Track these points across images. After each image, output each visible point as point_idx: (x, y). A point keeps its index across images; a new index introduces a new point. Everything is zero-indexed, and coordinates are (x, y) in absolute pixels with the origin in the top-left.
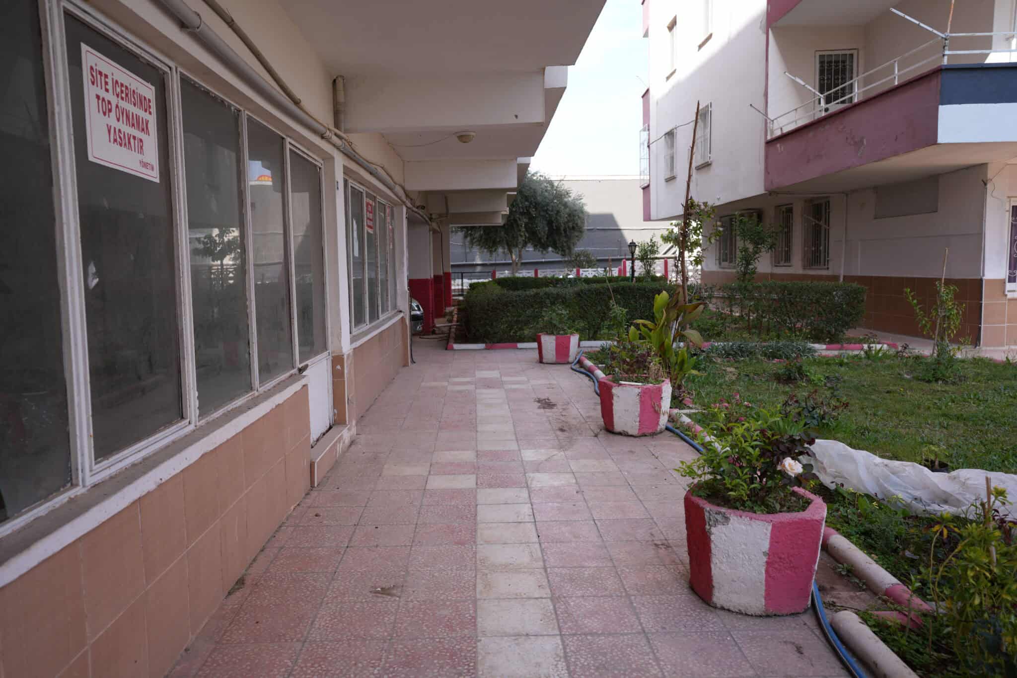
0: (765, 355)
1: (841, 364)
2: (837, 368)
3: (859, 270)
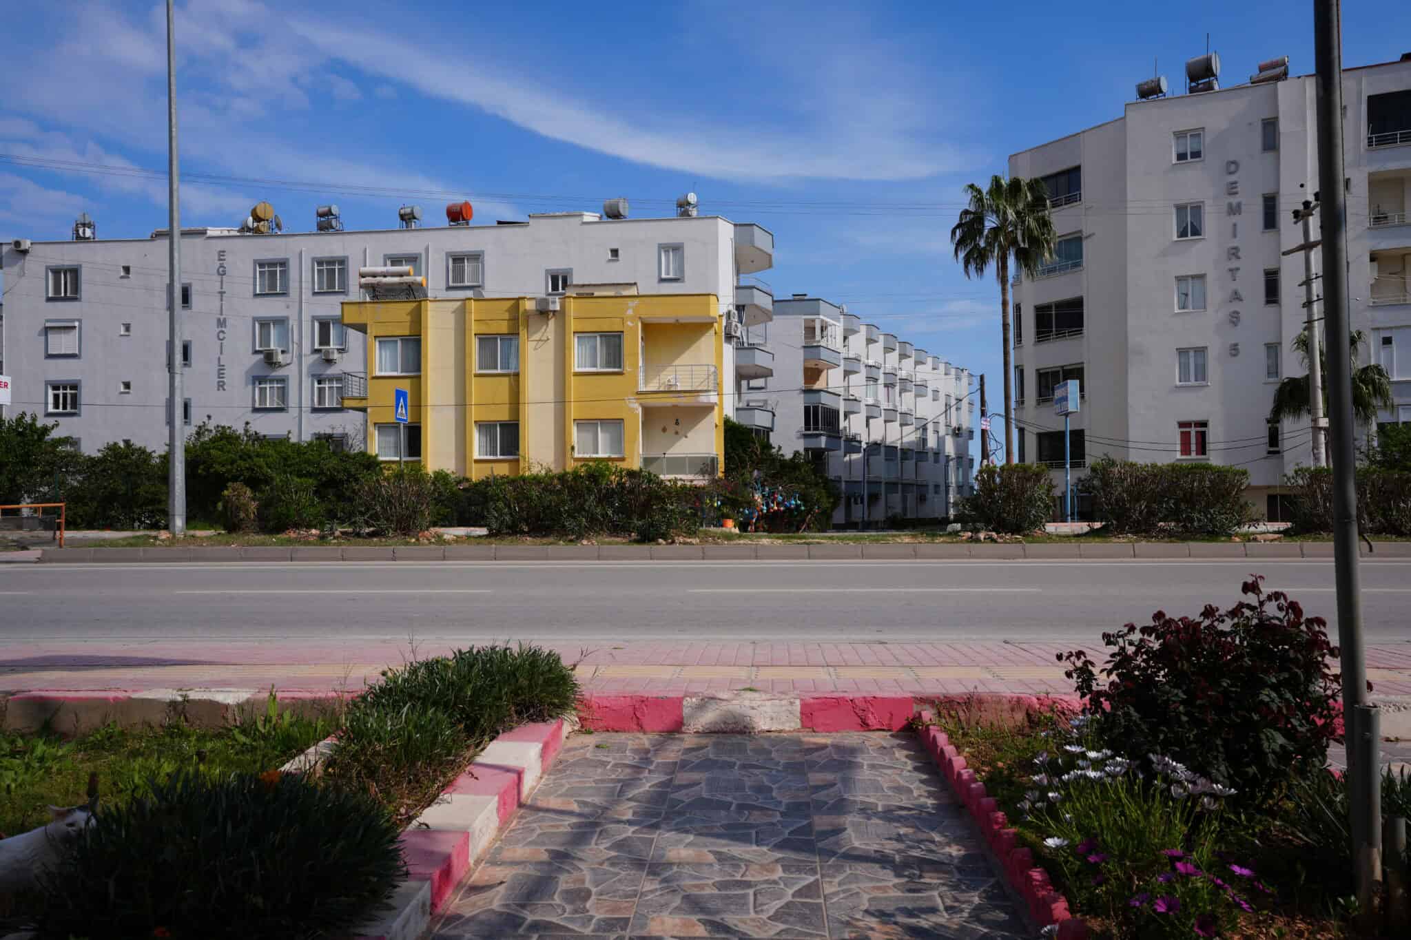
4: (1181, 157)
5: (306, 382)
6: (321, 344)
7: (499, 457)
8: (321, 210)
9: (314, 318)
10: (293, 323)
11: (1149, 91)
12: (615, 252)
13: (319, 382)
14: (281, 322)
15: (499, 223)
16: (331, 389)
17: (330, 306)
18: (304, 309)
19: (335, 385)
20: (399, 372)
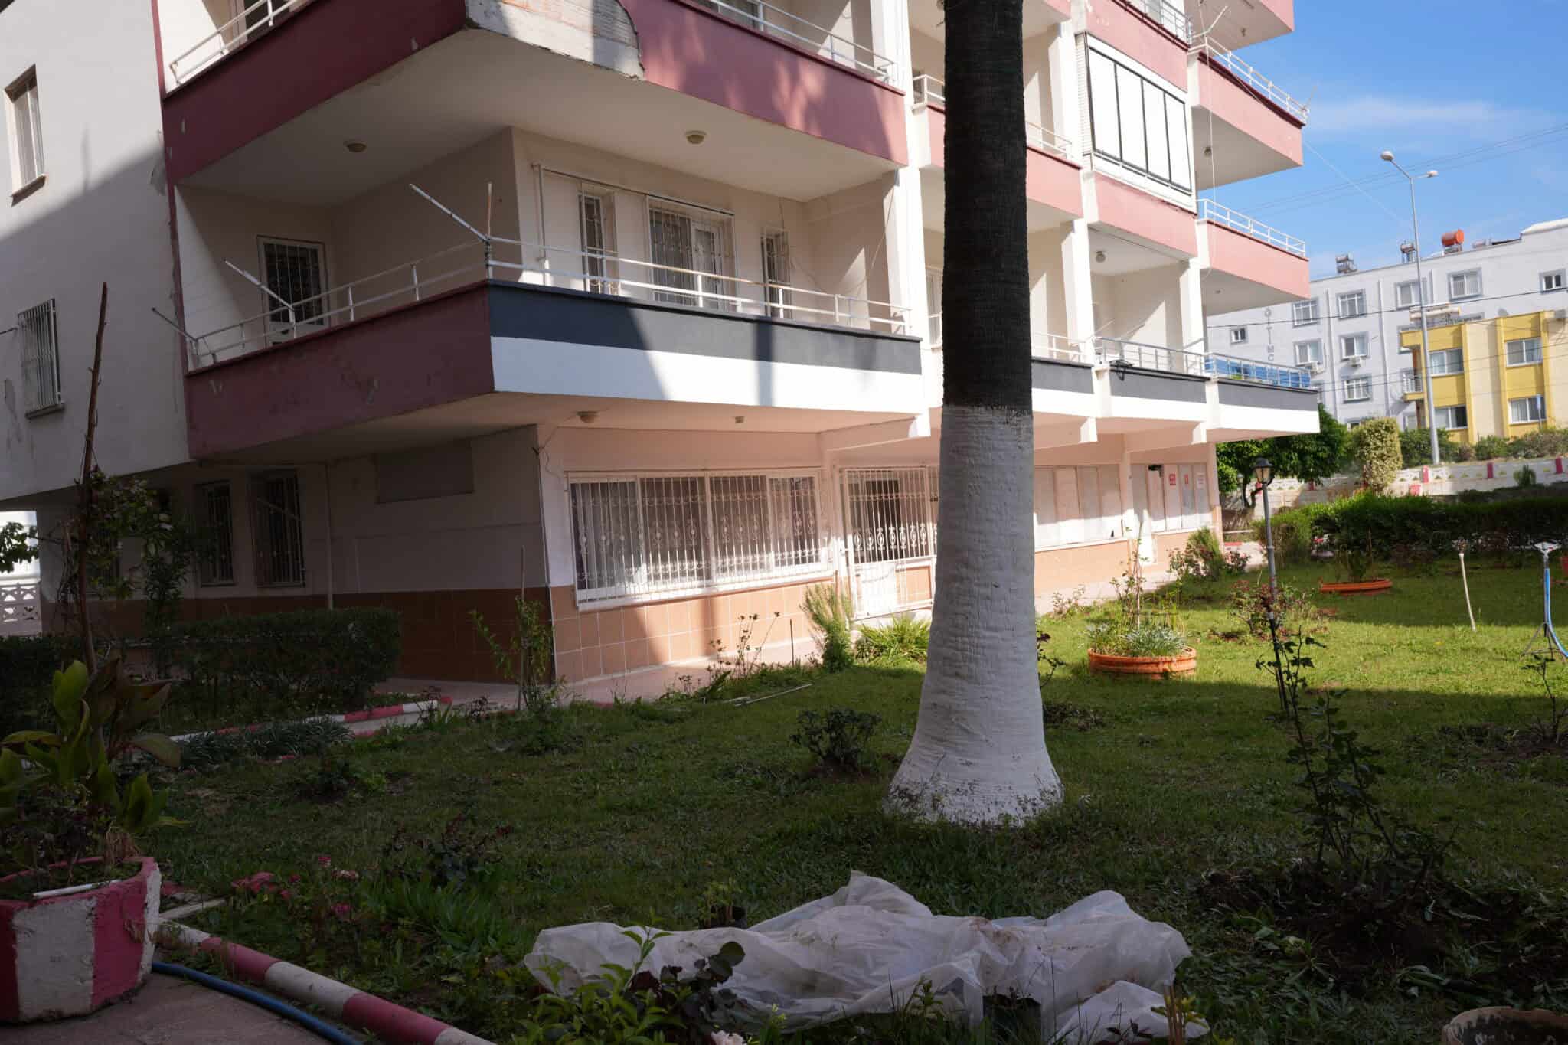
0: (258, 750)
1: (394, 746)
2: (388, 754)
3: (357, 585)
5: (1338, 386)
6: (1347, 354)
7: (1529, 421)
8: (1340, 258)
9: (1341, 337)
10: (1325, 341)
13: (1348, 382)
14: (1315, 344)
15: (1494, 244)
16: (1358, 386)
17: (1353, 326)
18: (1332, 331)
19: (1361, 382)
20: (1446, 374)
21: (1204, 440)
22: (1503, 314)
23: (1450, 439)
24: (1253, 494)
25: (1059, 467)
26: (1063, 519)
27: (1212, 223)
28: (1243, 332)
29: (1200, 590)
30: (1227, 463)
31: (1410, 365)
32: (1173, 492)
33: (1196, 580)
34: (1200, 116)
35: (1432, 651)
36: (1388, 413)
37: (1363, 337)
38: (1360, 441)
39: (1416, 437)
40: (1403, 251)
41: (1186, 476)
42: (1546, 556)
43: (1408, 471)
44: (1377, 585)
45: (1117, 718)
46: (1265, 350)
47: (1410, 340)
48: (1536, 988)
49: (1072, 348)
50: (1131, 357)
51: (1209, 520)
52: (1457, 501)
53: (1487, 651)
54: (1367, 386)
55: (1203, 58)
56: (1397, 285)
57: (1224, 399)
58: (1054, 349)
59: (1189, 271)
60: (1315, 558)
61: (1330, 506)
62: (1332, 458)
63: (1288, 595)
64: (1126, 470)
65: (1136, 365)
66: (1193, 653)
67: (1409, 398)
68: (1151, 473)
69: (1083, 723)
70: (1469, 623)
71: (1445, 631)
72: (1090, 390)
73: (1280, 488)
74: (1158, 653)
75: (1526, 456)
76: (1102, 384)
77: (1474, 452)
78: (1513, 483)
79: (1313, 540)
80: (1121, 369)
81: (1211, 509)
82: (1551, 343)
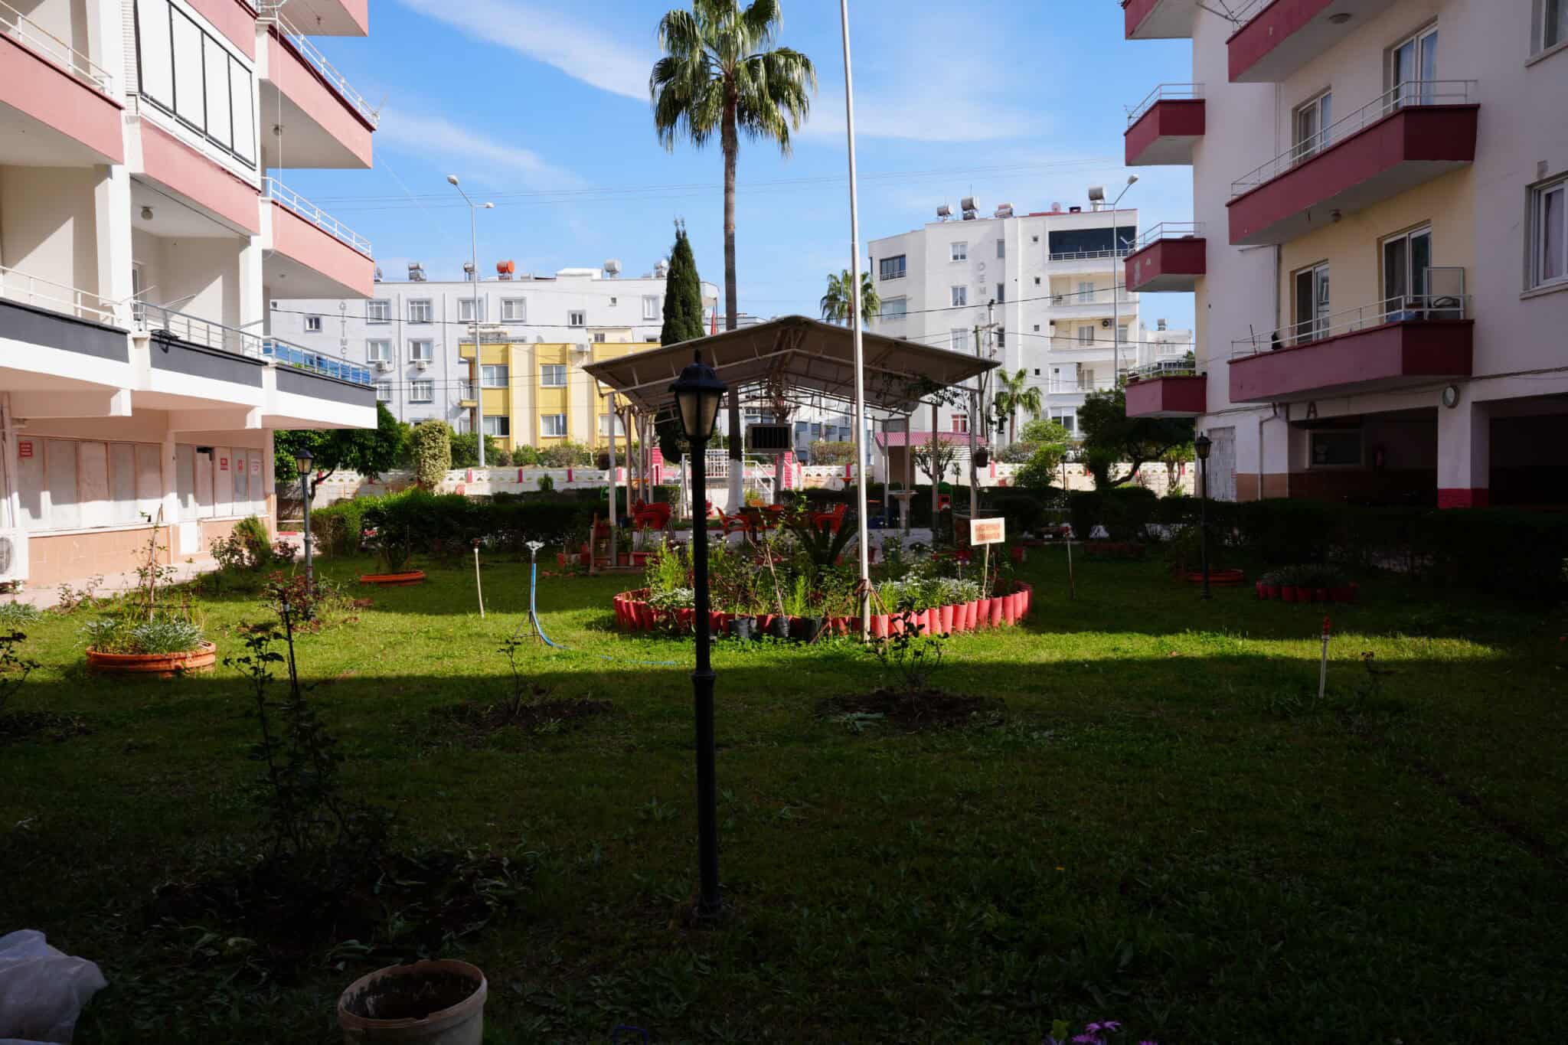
4: (955, 258)
5: (405, 386)
6: (414, 357)
7: (554, 435)
8: (411, 266)
9: (409, 340)
10: (394, 342)
11: (943, 213)
12: (614, 300)
13: (414, 383)
14: (386, 343)
15: (537, 278)
16: (422, 388)
17: (420, 332)
18: (402, 333)
19: (425, 385)
20: (495, 386)
21: (258, 425)
22: (540, 341)
23: (496, 445)
24: (314, 484)
25: (84, 441)
26: (87, 500)
27: (277, 204)
28: (317, 321)
29: (240, 581)
30: (288, 451)
31: (466, 375)
32: (224, 478)
33: (239, 569)
34: (268, 90)
35: (443, 637)
36: (447, 418)
37: (428, 343)
38: (416, 439)
39: (468, 441)
40: (466, 270)
41: (240, 462)
42: (534, 553)
43: (456, 471)
44: (414, 576)
45: (108, 723)
46: (339, 343)
47: (468, 352)
48: (445, 937)
49: (104, 308)
50: (178, 328)
51: (263, 510)
52: (492, 501)
53: (488, 636)
54: (430, 389)
55: (272, 31)
56: (459, 300)
57: (282, 386)
58: (79, 305)
59: (249, 248)
60: (364, 550)
61: (380, 499)
62: (389, 454)
63: (322, 586)
64: (170, 450)
65: (184, 337)
66: (212, 648)
67: (465, 404)
68: (200, 455)
69: (62, 733)
70: (479, 612)
71: (458, 619)
72: (124, 358)
73: (341, 480)
74: (171, 649)
75: (550, 466)
76: (140, 355)
77: (511, 459)
78: (536, 488)
79: (363, 532)
80: (164, 341)
81: (266, 496)
82: (573, 370)
